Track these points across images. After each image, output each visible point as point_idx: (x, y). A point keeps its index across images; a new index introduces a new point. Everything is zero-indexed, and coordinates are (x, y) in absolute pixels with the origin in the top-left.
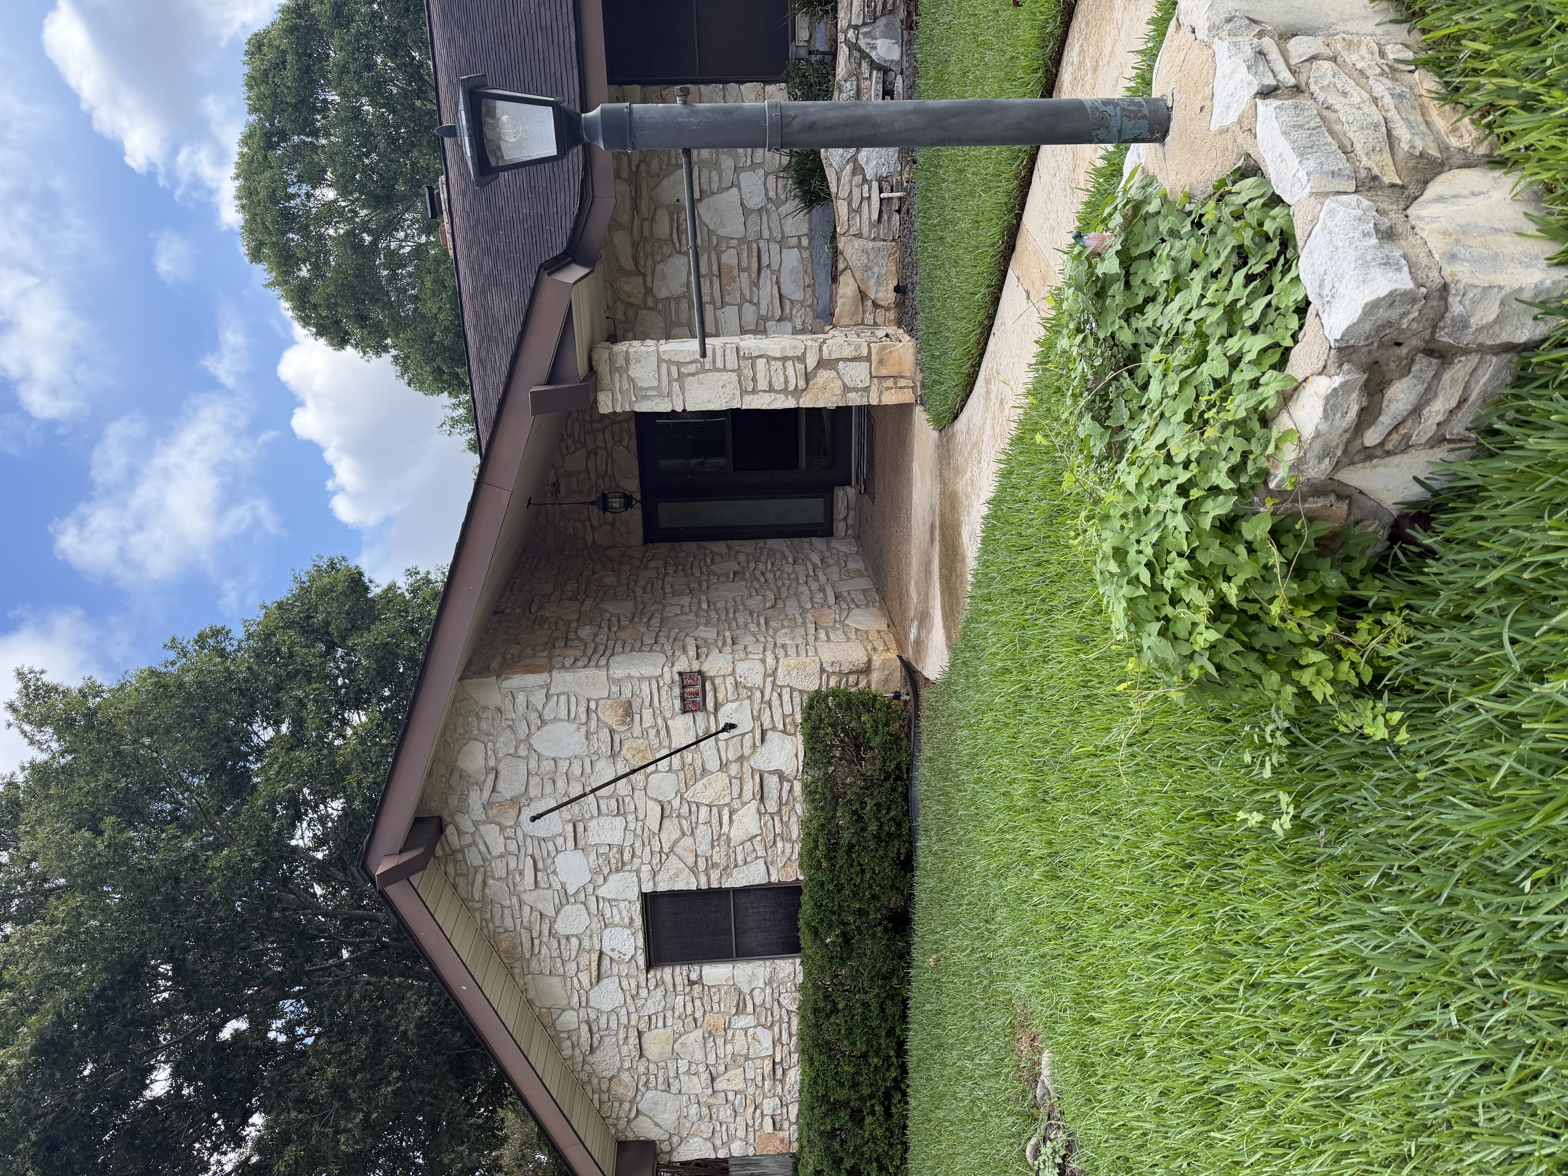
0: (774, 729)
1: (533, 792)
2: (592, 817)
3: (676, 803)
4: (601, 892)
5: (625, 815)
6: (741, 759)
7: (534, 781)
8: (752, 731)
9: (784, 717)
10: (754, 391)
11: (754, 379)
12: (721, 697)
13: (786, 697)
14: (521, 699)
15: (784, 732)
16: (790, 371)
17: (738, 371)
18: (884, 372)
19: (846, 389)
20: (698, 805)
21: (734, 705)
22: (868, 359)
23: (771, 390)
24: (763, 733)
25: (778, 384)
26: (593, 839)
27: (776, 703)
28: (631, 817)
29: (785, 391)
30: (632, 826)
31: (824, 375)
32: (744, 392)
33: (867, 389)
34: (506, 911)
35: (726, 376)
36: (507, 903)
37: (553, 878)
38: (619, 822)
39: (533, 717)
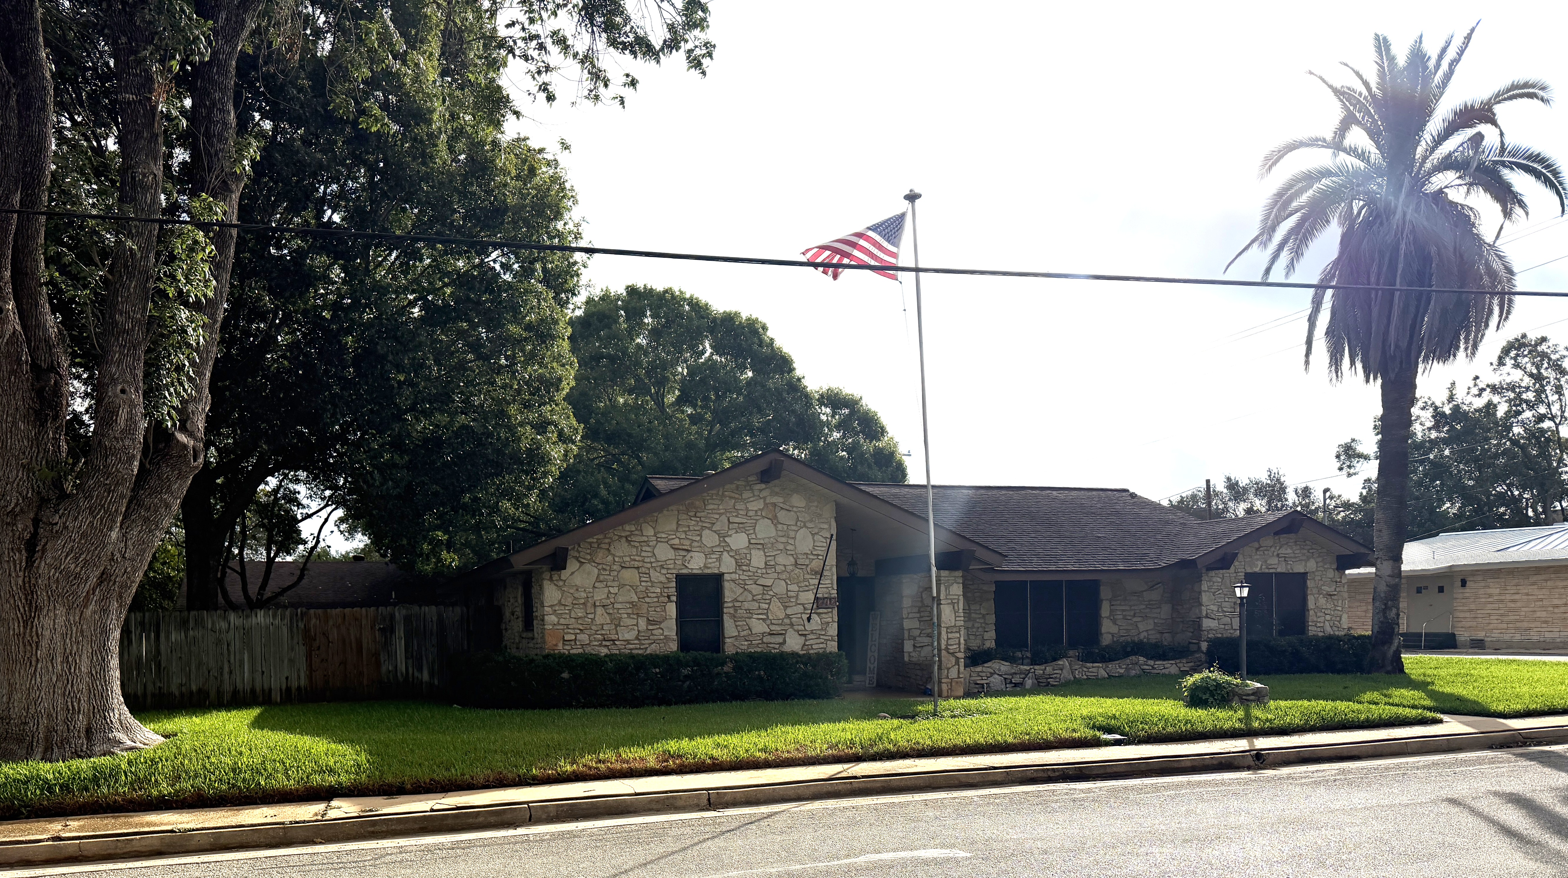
0: (806, 640)
1: (780, 527)
2: (765, 553)
3: (771, 593)
4: (725, 553)
5: (765, 568)
6: (792, 625)
7: (785, 527)
8: (805, 630)
9: (811, 645)
10: (947, 632)
11: (952, 632)
12: (824, 616)
13: (821, 646)
14: (826, 526)
15: (804, 645)
16: (955, 647)
17: (955, 626)
18: (953, 684)
19: (948, 669)
20: (769, 604)
21: (819, 621)
22: (959, 677)
23: (948, 639)
24: (805, 635)
25: (950, 642)
26: (753, 552)
27: (818, 641)
28: (764, 571)
29: (947, 645)
30: (759, 571)
31: (953, 660)
32: (947, 628)
33: (947, 677)
34: (716, 507)
35: (953, 621)
36: (721, 507)
37: (734, 531)
38: (762, 565)
39: (816, 531)
